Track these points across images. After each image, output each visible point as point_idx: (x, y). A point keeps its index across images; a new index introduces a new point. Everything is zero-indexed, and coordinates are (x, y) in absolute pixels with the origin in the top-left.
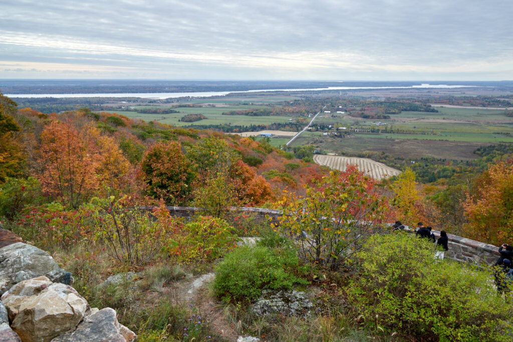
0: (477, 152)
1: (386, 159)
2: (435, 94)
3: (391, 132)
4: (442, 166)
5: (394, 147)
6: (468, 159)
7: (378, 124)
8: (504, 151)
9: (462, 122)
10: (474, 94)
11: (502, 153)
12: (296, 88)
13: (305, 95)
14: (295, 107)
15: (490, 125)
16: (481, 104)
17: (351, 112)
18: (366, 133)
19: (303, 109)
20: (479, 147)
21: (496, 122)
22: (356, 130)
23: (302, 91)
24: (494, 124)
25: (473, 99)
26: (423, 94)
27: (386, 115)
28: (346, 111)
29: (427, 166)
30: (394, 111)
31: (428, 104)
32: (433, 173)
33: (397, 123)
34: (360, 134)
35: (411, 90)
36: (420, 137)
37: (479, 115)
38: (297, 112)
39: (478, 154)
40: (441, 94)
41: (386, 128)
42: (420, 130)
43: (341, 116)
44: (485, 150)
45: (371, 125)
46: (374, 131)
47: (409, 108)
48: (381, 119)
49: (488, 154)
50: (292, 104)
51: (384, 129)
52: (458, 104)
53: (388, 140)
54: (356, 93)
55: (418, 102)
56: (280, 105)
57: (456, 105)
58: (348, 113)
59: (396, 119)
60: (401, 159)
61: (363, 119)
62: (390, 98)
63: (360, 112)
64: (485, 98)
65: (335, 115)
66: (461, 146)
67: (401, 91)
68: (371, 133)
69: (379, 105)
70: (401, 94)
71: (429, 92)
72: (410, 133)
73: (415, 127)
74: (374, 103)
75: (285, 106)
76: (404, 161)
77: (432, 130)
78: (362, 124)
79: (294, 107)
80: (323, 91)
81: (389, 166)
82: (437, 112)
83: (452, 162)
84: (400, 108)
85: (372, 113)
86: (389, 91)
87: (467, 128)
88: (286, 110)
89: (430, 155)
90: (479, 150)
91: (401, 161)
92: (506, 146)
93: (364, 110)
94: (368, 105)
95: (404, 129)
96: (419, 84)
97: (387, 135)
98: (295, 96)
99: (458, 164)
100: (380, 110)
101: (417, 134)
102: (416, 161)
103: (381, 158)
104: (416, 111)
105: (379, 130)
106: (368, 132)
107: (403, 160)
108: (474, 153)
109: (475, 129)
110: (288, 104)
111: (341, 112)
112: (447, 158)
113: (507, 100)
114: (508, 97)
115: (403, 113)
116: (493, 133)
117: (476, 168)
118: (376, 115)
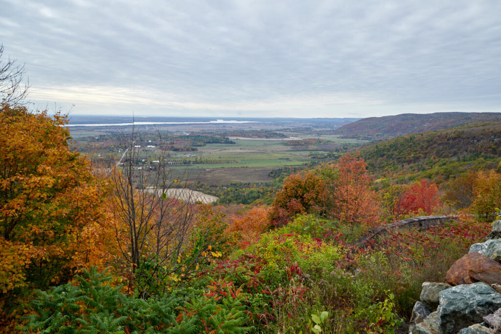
0: (271, 175)
1: (202, 188)
2: (230, 129)
3: (201, 162)
4: (248, 189)
5: (207, 176)
6: (266, 181)
7: (188, 156)
8: (289, 173)
9: (254, 151)
10: (259, 128)
11: (288, 174)
12: (98, 123)
13: (111, 130)
14: (102, 143)
15: (275, 153)
16: (265, 136)
17: (161, 146)
18: (179, 164)
19: (111, 144)
20: (271, 171)
21: (278, 150)
22: (169, 163)
23: (106, 126)
24: (277, 152)
25: (258, 132)
26: (221, 128)
27: (194, 147)
28: (156, 145)
29: (237, 190)
30: (200, 144)
31: (226, 137)
32: (244, 196)
33: (204, 155)
34: (173, 166)
35: (209, 126)
36: (226, 166)
37: (265, 145)
38: (106, 148)
39: (272, 176)
40: (234, 128)
41: (196, 159)
42: (224, 159)
43: (153, 150)
44: (276, 173)
45: (183, 157)
46: (186, 163)
47: (211, 141)
48: (190, 151)
49: (279, 176)
50: (98, 140)
51: (195, 160)
52: (249, 137)
53: (200, 170)
54: (162, 128)
55: (218, 135)
56: (84, 140)
57: (247, 137)
58: (159, 147)
59: (202, 150)
60: (214, 186)
61: (173, 152)
62: (193, 132)
63: (170, 146)
64: (267, 131)
65: (146, 149)
66: (258, 171)
67: (202, 126)
68: (183, 164)
69: (186, 139)
70: (202, 129)
71: (224, 127)
72: (217, 163)
73: (220, 158)
74: (181, 137)
75: (90, 142)
76: (218, 188)
77: (234, 159)
78: (174, 156)
79: (100, 143)
80: (128, 126)
81: (205, 193)
82: (235, 143)
83: (255, 185)
84: (204, 141)
85: (182, 146)
86: (193, 126)
87: (259, 156)
88: (92, 146)
89: (237, 180)
90: (272, 173)
91: (215, 188)
92: (289, 169)
93: (173, 143)
94: (176, 139)
95: (212, 159)
96: (215, 119)
97: (198, 165)
98: (99, 131)
99: (259, 186)
100: (188, 143)
101: (222, 163)
102: (228, 187)
103: (198, 187)
104: (218, 142)
105: (190, 161)
106: (180, 163)
107: (216, 187)
108: (269, 176)
109: (265, 156)
110: (93, 139)
111: (151, 146)
112: (250, 181)
113: (281, 132)
114: (281, 130)
115: (208, 145)
116: (279, 159)
117: (274, 187)
118: (185, 148)
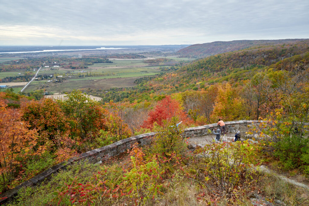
0: (136, 82)
1: (91, 92)
2: (109, 53)
3: (91, 76)
4: (121, 92)
5: (94, 84)
6: (132, 86)
7: (82, 72)
8: (147, 80)
9: (125, 67)
10: (127, 52)
11: (146, 81)
12: (18, 51)
13: (27, 56)
14: (21, 65)
15: (138, 68)
16: (132, 57)
17: (63, 65)
18: (76, 78)
19: (28, 66)
20: (136, 79)
21: (141, 66)
22: (69, 77)
23: (24, 53)
24: (140, 67)
25: (128, 55)
26: (103, 53)
27: (86, 66)
28: (60, 65)
29: (114, 93)
30: (89, 64)
31: (107, 59)
32: (119, 96)
33: (93, 70)
34: (72, 79)
35: (96, 51)
36: (107, 77)
37: (132, 63)
38: (24, 68)
39: (136, 83)
40: (112, 53)
41: (87, 74)
42: (106, 73)
43: (57, 69)
44: (139, 81)
45: (79, 73)
46: (80, 76)
47: (97, 61)
48: (83, 68)
49: (141, 82)
50: (18, 63)
51: (86, 74)
52: (122, 58)
53: (90, 80)
54: (63, 53)
55: (102, 57)
56: (8, 63)
57: (121, 58)
58: (61, 66)
59: (92, 68)
60: (100, 91)
61: (72, 69)
62: (85, 56)
63: (69, 65)
64: (133, 54)
65: (53, 68)
66: (128, 80)
67: (91, 52)
68: (79, 77)
69: (80, 60)
70: (91, 53)
71: (106, 52)
72: (101, 76)
73: (103, 72)
74: (77, 59)
75: (12, 64)
76: (102, 92)
77: (112, 73)
78: (72, 72)
79: (20, 65)
80: (40, 52)
81: (94, 96)
82: (112, 62)
83: (126, 89)
84: (92, 61)
85: (77, 66)
86: (84, 52)
87: (128, 70)
88: (14, 67)
89: (114, 86)
90: (136, 81)
91: (100, 92)
92: (147, 78)
93: (72, 64)
94: (73, 61)
95: (98, 74)
96: (100, 47)
97: (88, 78)
98: (19, 57)
99: (129, 90)
100: (81, 64)
101: (105, 76)
102: (108, 91)
103: (89, 92)
104: (102, 62)
105: (83, 75)
106: (77, 77)
107: (101, 91)
108: (135, 83)
109: (132, 71)
110: (14, 62)
111: (56, 66)
112: (123, 87)
113: (142, 55)
114: (142, 53)
115: (95, 64)
116: (141, 72)
117: (137, 90)
118: (79, 66)
